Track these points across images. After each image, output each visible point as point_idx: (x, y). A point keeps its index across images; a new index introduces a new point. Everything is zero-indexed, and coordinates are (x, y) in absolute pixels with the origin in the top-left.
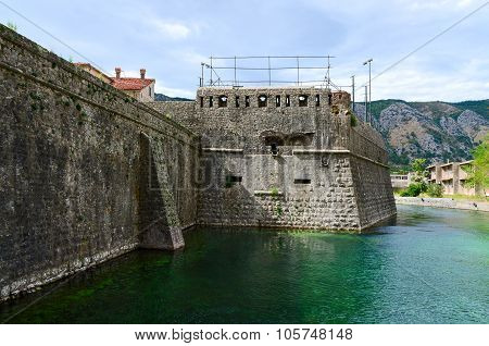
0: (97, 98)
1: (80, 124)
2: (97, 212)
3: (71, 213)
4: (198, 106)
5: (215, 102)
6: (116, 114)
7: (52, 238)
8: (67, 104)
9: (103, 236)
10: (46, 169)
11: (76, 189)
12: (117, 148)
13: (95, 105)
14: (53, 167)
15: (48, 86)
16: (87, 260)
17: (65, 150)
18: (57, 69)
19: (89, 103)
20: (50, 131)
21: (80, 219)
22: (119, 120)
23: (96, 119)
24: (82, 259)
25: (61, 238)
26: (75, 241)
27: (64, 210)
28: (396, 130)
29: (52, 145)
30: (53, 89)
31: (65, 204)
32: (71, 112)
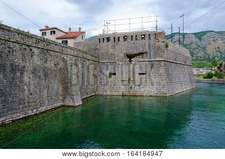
0: (41, 45)
1: (32, 56)
2: (40, 91)
3: (27, 92)
4: (98, 43)
5: (106, 40)
6: (50, 50)
7: (18, 102)
8: (25, 49)
9: (43, 100)
10: (15, 75)
11: (29, 82)
12: (50, 64)
13: (39, 48)
14: (18, 74)
15: (16, 43)
16: (35, 110)
17: (24, 67)
18: (20, 35)
19: (36, 47)
20: (17, 60)
21: (32, 94)
22: (52, 53)
23: (40, 53)
24: (32, 110)
25: (22, 102)
26: (28, 103)
27: (23, 91)
28: (210, 46)
29: (18, 66)
30: (18, 43)
31: (23, 88)
32: (27, 52)
